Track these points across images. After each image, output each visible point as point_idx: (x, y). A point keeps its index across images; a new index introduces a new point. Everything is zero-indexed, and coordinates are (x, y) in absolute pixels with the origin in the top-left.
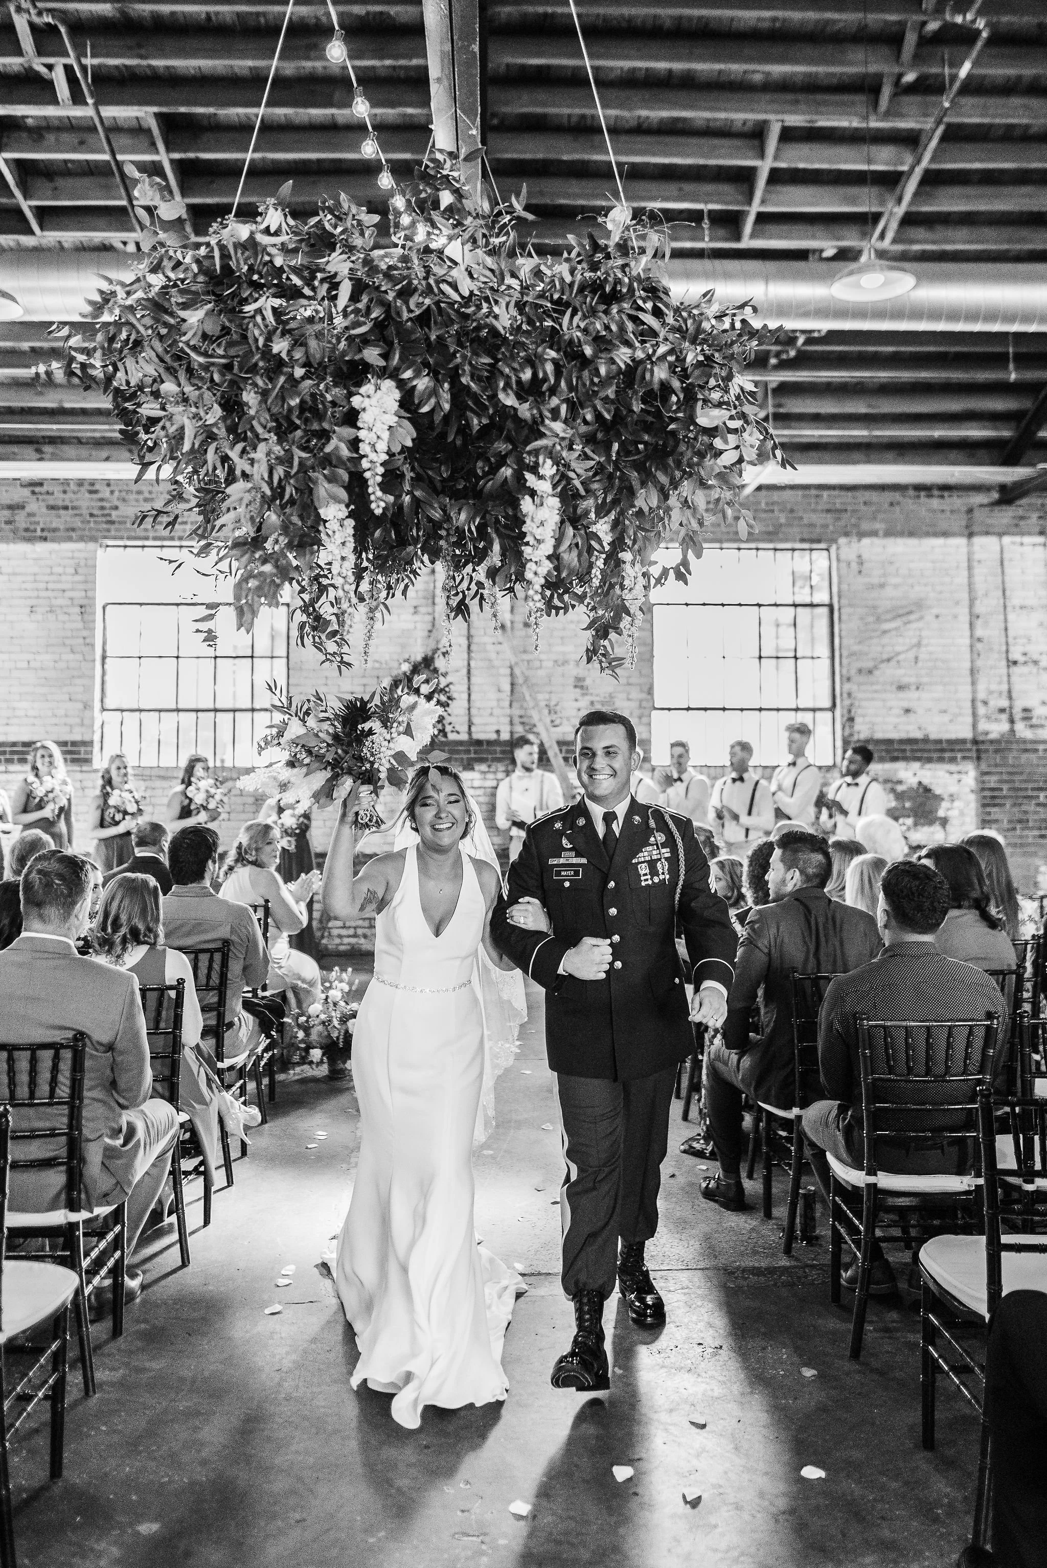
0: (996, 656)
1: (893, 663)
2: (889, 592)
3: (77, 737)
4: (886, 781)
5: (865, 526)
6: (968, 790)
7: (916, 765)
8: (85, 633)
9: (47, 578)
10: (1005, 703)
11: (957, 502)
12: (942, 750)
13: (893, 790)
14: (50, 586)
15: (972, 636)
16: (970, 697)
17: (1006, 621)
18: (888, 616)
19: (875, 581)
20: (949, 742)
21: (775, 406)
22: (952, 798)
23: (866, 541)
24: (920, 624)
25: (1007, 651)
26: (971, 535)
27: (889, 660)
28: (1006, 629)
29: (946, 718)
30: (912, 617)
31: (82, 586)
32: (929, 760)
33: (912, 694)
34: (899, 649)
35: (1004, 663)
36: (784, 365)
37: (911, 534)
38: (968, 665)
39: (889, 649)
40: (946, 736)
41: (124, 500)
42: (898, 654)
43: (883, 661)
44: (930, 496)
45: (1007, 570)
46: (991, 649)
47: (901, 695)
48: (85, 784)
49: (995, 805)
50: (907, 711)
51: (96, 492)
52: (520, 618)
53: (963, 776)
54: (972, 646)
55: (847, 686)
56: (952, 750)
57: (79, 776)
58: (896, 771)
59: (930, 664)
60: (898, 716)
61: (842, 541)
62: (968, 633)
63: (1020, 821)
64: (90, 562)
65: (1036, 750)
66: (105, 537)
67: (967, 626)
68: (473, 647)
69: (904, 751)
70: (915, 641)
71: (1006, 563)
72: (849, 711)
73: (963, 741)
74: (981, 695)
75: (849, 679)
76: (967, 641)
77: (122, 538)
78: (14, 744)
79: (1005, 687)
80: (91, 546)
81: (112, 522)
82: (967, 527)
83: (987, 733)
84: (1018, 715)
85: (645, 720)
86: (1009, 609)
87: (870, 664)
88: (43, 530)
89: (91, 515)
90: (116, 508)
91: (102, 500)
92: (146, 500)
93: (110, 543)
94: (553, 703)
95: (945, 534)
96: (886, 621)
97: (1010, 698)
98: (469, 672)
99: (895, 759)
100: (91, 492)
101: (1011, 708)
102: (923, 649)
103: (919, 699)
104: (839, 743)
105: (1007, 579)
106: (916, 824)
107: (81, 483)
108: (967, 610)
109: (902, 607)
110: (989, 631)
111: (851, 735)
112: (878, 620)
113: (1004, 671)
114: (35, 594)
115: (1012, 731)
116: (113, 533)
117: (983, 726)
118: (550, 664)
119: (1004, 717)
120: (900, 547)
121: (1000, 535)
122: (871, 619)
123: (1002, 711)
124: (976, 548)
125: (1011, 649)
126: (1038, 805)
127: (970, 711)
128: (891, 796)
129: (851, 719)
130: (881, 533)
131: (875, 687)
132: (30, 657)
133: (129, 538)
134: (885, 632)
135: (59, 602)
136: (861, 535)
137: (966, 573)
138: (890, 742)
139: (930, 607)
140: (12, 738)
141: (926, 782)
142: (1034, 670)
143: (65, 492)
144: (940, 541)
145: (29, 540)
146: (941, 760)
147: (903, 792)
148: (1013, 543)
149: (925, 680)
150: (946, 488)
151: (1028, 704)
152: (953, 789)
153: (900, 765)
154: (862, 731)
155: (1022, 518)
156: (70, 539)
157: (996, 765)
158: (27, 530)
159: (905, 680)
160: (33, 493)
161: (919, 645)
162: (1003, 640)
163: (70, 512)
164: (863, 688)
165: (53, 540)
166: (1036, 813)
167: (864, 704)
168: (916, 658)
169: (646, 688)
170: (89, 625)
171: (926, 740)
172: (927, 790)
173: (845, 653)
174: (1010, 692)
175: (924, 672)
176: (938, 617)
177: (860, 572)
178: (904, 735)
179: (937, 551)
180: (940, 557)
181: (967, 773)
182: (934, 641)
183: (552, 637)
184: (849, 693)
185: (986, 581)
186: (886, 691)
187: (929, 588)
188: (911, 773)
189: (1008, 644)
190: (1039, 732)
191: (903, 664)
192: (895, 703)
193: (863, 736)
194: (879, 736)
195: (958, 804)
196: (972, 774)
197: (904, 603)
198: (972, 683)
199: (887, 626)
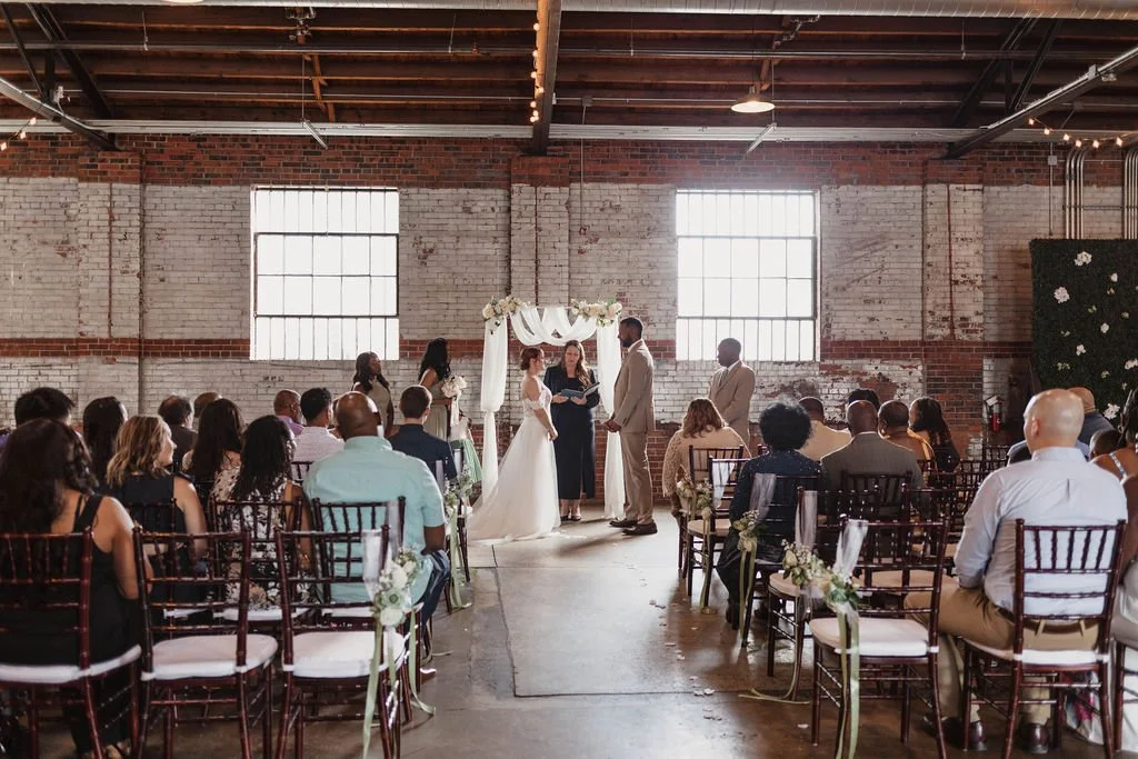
0: (942, 277)
1: (862, 282)
2: (860, 227)
3: (237, 336)
4: (854, 373)
5: (844, 175)
6: (917, 380)
7: (878, 361)
8: (242, 257)
9: (210, 213)
10: (948, 314)
11: (915, 157)
12: (898, 350)
13: (859, 380)
14: (214, 219)
15: (922, 262)
16: (920, 308)
17: (950, 250)
19: (850, 218)
20: (904, 343)
21: (777, 79)
22: (904, 386)
23: (843, 188)
24: (883, 253)
25: (951, 274)
26: (924, 184)
27: (858, 280)
28: (950, 256)
29: (901, 325)
30: (878, 247)
31: (238, 220)
32: (888, 357)
33: (877, 307)
34: (867, 271)
35: (948, 282)
36: (785, 46)
37: (878, 183)
38: (920, 284)
39: (858, 271)
40: (901, 339)
41: (270, 153)
42: (865, 275)
43: (853, 281)
44: (894, 152)
45: (952, 211)
46: (938, 272)
47: (867, 307)
48: (244, 372)
49: (937, 392)
50: (872, 319)
51: (248, 146)
52: (575, 247)
53: (913, 370)
54: (923, 269)
55: (825, 300)
56: (906, 350)
57: (239, 366)
58: (862, 365)
59: (891, 283)
60: (865, 324)
61: (825, 187)
62: (920, 260)
63: (956, 404)
64: (244, 201)
65: (970, 350)
66: (255, 182)
67: (920, 254)
68: (541, 269)
69: (869, 350)
70: (879, 265)
71: (952, 204)
72: (827, 320)
73: (914, 343)
74: (929, 308)
75: (827, 295)
76: (920, 266)
77: (268, 183)
78: (189, 341)
79: (948, 301)
80: (245, 188)
81: (261, 170)
82: (923, 176)
83: (933, 337)
84: (956, 325)
85: (670, 326)
86: (953, 240)
87: (844, 283)
88: (207, 176)
89: (244, 164)
90: (264, 159)
91: (251, 152)
92: (286, 153)
93: (260, 186)
95: (905, 183)
96: (859, 249)
97: (952, 310)
98: (536, 288)
99: (861, 356)
100: (244, 146)
101: (952, 317)
102: (886, 272)
103: (880, 310)
104: (818, 344)
105: (952, 217)
107: (236, 137)
108: (920, 242)
109: (870, 239)
110: (938, 257)
111: (828, 337)
112: (852, 249)
113: (947, 288)
114: (202, 225)
115: (952, 334)
116: (261, 178)
117: (930, 331)
118: (599, 282)
119: (946, 323)
120: (869, 192)
121: (948, 183)
122: (846, 248)
123: (945, 319)
124: (929, 193)
125: (954, 271)
126: (970, 392)
127: (920, 320)
129: (829, 326)
130: (855, 182)
131: (847, 301)
132: (199, 274)
133: (274, 183)
134: (856, 258)
135: (220, 232)
136: (840, 183)
137: (920, 213)
138: (856, 343)
139: (891, 240)
140: (187, 337)
141: (884, 373)
142: (971, 289)
143: (223, 146)
144: (901, 188)
145: (197, 183)
146: (897, 357)
147: (867, 380)
148: (958, 189)
149: (886, 295)
150: (906, 145)
151: (966, 315)
152: (905, 379)
153: (865, 361)
154: (837, 333)
155: (965, 169)
156: (228, 183)
157: (939, 361)
158: (194, 175)
159: (872, 296)
160: (199, 146)
161: (882, 268)
162: (948, 265)
163: (228, 161)
164: (838, 301)
165: (215, 183)
166: (969, 397)
167: (838, 314)
168: (880, 278)
169: (671, 301)
170: (244, 249)
171: (885, 341)
172: (886, 380)
173: (825, 275)
174: (951, 304)
175: (884, 289)
176: (897, 247)
177: (838, 212)
178: (869, 338)
179: (898, 194)
180: (901, 200)
181: (916, 367)
182: (892, 266)
183: (600, 261)
184: (827, 306)
185: (936, 219)
186: (856, 304)
187: (891, 224)
188: (872, 368)
189: (951, 268)
190: (974, 335)
191: (869, 283)
192: (861, 314)
193: (836, 339)
194: (849, 338)
195: (908, 391)
196: (920, 368)
197: (871, 236)
198: (923, 298)
199: (860, 253)
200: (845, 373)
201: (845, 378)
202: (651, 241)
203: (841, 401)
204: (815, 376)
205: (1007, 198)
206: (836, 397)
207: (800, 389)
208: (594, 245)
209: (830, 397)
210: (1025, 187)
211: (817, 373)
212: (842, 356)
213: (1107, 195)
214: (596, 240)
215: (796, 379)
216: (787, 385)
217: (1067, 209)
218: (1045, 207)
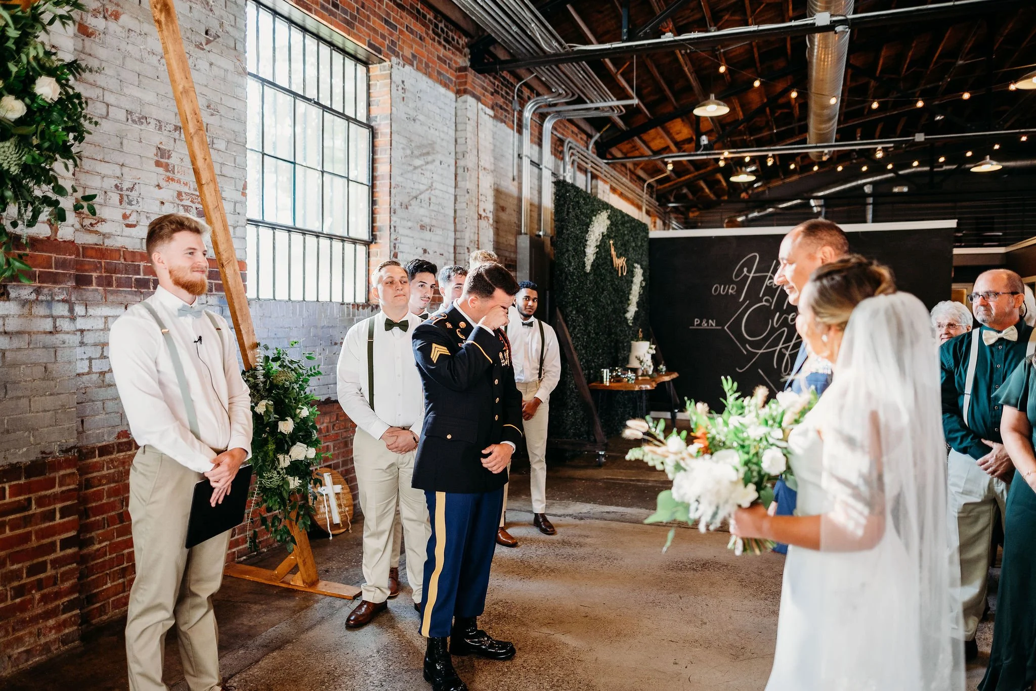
0: (473, 208)
1: (419, 200)
2: (418, 128)
5: (407, 52)
11: (452, 57)
15: (456, 187)
17: (478, 179)
18: (417, 153)
19: (411, 112)
23: (407, 68)
24: (432, 167)
25: (478, 206)
26: (458, 91)
27: (416, 198)
28: (478, 186)
29: (442, 261)
30: (430, 158)
33: (427, 235)
34: (422, 187)
35: (476, 215)
37: (429, 74)
38: (452, 214)
39: (416, 186)
42: (421, 193)
43: (413, 198)
45: (479, 133)
46: (472, 202)
47: (423, 235)
50: (425, 251)
54: (455, 195)
55: (394, 220)
59: (437, 208)
61: (393, 59)
62: (452, 183)
67: (452, 177)
70: (430, 182)
71: (479, 126)
72: (395, 246)
76: (452, 191)
79: (476, 237)
82: (456, 84)
86: (479, 168)
87: (406, 200)
94: (126, 185)
95: (446, 86)
96: (417, 157)
102: (433, 192)
103: (431, 241)
105: (479, 141)
108: (454, 162)
109: (424, 146)
112: (412, 155)
113: (476, 223)
120: (423, 85)
121: (477, 99)
122: (408, 152)
124: (468, 105)
125: (480, 203)
127: (452, 256)
129: (396, 255)
130: (415, 64)
131: (409, 224)
134: (415, 168)
136: (404, 60)
137: (454, 126)
139: (437, 152)
142: (487, 226)
144: (444, 90)
148: (482, 110)
149: (434, 222)
155: (486, 89)
159: (425, 220)
161: (431, 187)
162: (477, 196)
164: (403, 223)
167: (404, 240)
168: (430, 199)
173: (394, 183)
174: (478, 241)
175: (433, 214)
176: (441, 163)
177: (403, 99)
179: (443, 98)
180: (443, 107)
182: (438, 186)
183: (123, 66)
184: (395, 227)
185: (471, 139)
186: (414, 229)
187: (437, 133)
189: (478, 200)
191: (423, 204)
192: (418, 243)
197: (425, 142)
198: (455, 231)
199: (418, 162)
202: (213, 57)
208: (112, 25)
210: (503, 126)
213: (535, 152)
214: (116, 16)
217: (524, 158)
218: (511, 152)
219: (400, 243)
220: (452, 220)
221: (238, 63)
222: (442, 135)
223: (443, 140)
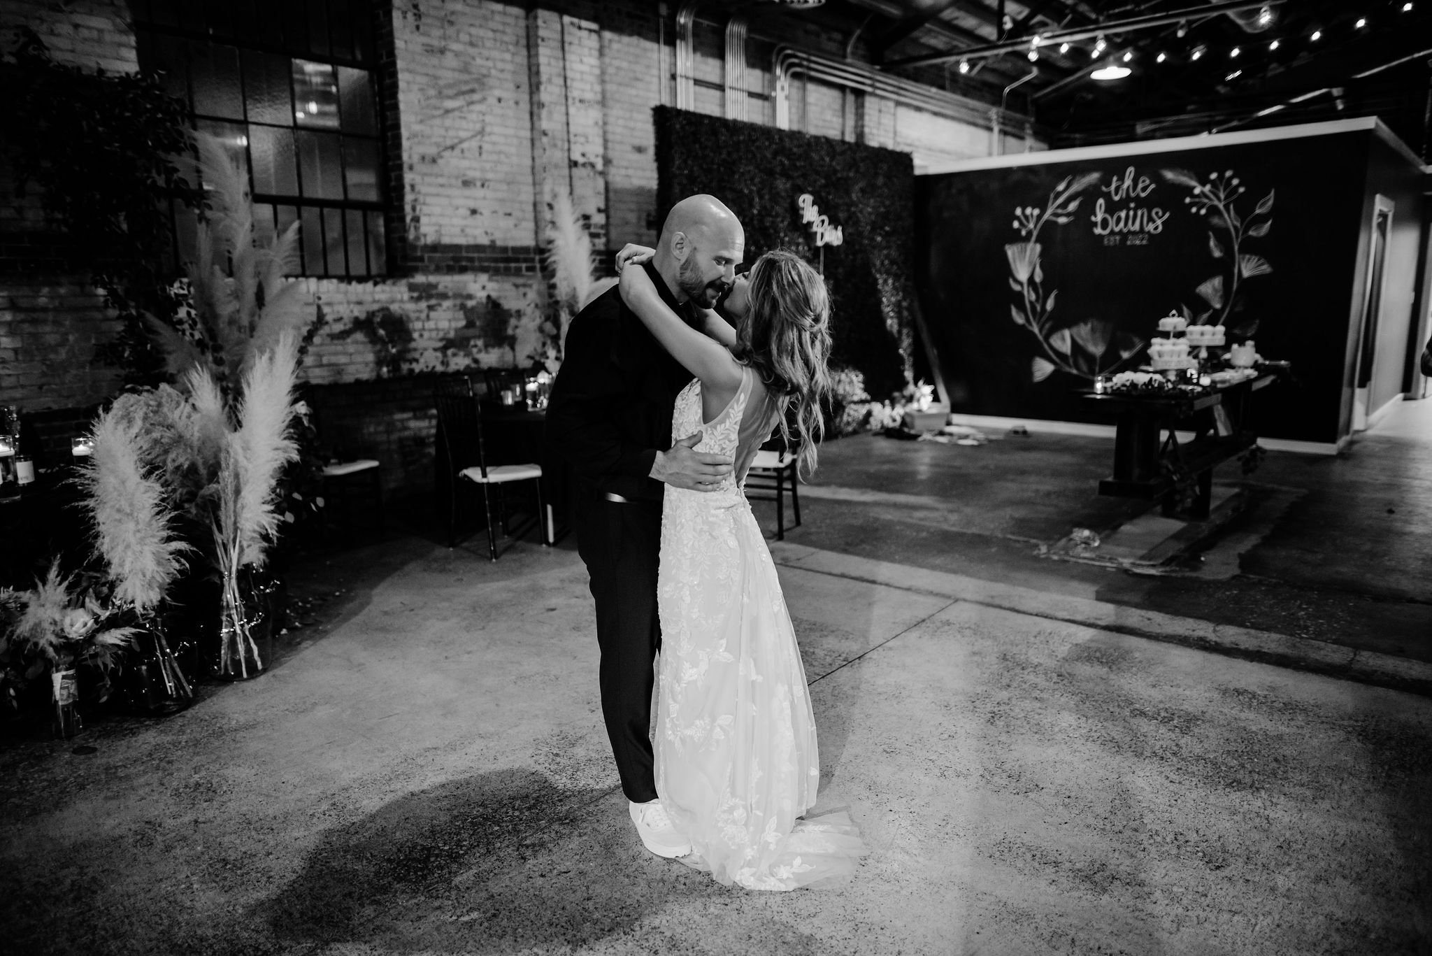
0: (558, 154)
1: (457, 151)
2: (449, 60)
4: (456, 296)
6: (533, 305)
7: (483, 278)
12: (508, 260)
13: (463, 307)
15: (532, 129)
16: (531, 199)
17: (567, 114)
18: (450, 92)
19: (435, 43)
20: (515, 249)
22: (519, 314)
24: (482, 107)
25: (569, 150)
26: (528, 8)
27: (452, 148)
28: (568, 124)
29: (510, 222)
30: (476, 97)
32: (497, 272)
33: (478, 192)
34: (463, 134)
35: (566, 163)
38: (528, 162)
39: (451, 133)
40: (511, 244)
42: (461, 141)
43: (446, 148)
45: (567, 57)
46: (555, 146)
47: (467, 192)
50: (474, 212)
53: (527, 290)
54: (532, 140)
55: (409, 177)
56: (517, 260)
58: (465, 284)
59: (495, 157)
60: (465, 218)
62: (528, 125)
67: (527, 116)
69: (471, 260)
70: (478, 127)
71: (566, 45)
72: (413, 209)
73: (526, 250)
74: (547, 198)
75: (411, 168)
76: (528, 134)
79: (567, 189)
83: (552, 242)
86: (570, 101)
87: (431, 151)
96: (449, 97)
97: (572, 204)
99: (463, 270)
102: (487, 138)
103: (484, 198)
105: (567, 66)
106: (486, 346)
108: (526, 97)
109: (466, 82)
110: (551, 124)
111: (417, 238)
112: (440, 95)
113: (566, 172)
117: (547, 233)
120: (459, 5)
121: (560, 12)
122: (432, 92)
124: (540, 22)
125: (573, 147)
127: (530, 215)
128: (461, 314)
129: (416, 219)
131: (440, 180)
134: (447, 111)
137: (525, 52)
138: (457, 248)
139: (491, 88)
141: (494, 295)
142: (591, 174)
144: (500, 7)
146: (507, 272)
147: (473, 308)
148: (572, 24)
149: (490, 176)
151: (586, 211)
152: (519, 304)
153: (467, 278)
154: (429, 233)
159: (471, 174)
161: (482, 132)
162: (565, 137)
164: (427, 179)
167: (429, 200)
168: (480, 147)
171: (493, 246)
172: (496, 306)
174: (571, 195)
175: (488, 166)
176: (500, 100)
177: (418, 28)
178: (471, 242)
179: (497, 18)
180: (501, 28)
181: (530, 286)
182: (496, 129)
184: (412, 186)
185: (549, 64)
186: (451, 186)
187: (490, 64)
188: (479, 287)
189: (569, 141)
190: (597, 241)
191: (467, 154)
192: (460, 202)
193: (430, 240)
194: (446, 240)
195: (524, 321)
196: (535, 287)
197: (465, 77)
198: (534, 184)
199: (450, 104)
200: (444, 296)
201: (447, 304)
203: (441, 340)
204: (402, 301)
205: (618, 51)
206: (434, 334)
207: (383, 324)
209: (426, 334)
210: (634, 40)
211: (406, 296)
212: (438, 270)
213: (709, 69)
215: (375, 307)
216: (363, 316)
217: (679, 79)
218: (655, 72)
219: (424, 204)
220: (529, 170)
221: (118, 20)
222: (500, 65)
223: (502, 71)
